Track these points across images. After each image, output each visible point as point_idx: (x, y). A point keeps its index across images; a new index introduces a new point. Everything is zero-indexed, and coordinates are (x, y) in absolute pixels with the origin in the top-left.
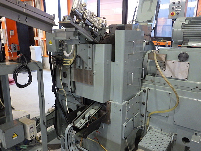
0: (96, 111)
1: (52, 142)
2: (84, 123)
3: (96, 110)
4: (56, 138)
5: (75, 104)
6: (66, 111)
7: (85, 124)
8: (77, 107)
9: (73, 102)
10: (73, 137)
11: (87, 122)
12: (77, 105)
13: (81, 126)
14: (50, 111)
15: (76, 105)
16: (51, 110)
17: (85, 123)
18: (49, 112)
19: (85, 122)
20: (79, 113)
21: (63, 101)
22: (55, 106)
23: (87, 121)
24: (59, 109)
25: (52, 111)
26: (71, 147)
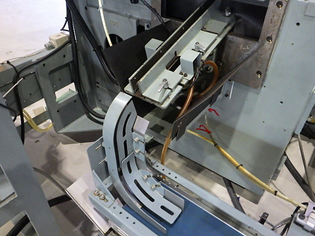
0: (216, 40)
1: (73, 127)
2: (176, 87)
3: (219, 35)
4: (85, 116)
5: (130, 17)
6: (103, 44)
7: (180, 88)
8: (140, 28)
9: (124, 13)
10: (136, 139)
11: (190, 82)
12: (138, 21)
13: (168, 97)
14: (54, 43)
15: (135, 21)
16: (57, 41)
17: (179, 84)
18: (51, 47)
19: (181, 80)
20: (153, 45)
21: (92, 10)
22: (67, 28)
23: (190, 77)
24: (82, 39)
25: (61, 44)
26: (130, 171)
